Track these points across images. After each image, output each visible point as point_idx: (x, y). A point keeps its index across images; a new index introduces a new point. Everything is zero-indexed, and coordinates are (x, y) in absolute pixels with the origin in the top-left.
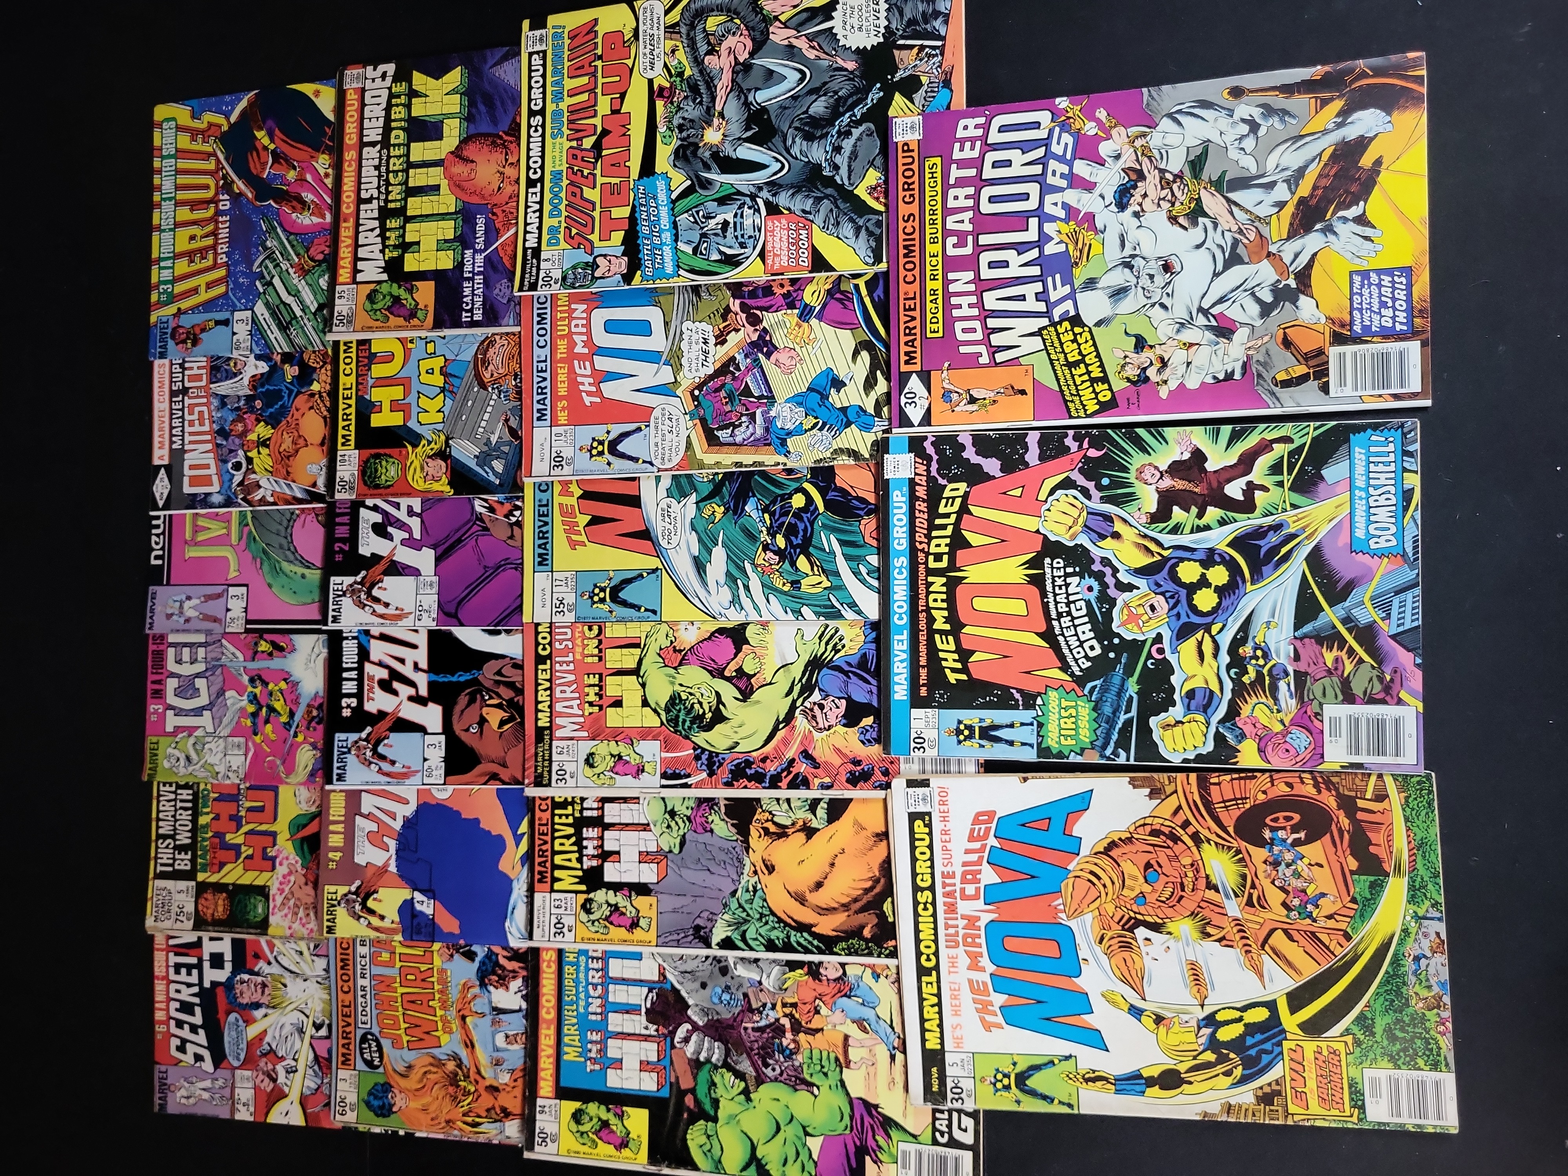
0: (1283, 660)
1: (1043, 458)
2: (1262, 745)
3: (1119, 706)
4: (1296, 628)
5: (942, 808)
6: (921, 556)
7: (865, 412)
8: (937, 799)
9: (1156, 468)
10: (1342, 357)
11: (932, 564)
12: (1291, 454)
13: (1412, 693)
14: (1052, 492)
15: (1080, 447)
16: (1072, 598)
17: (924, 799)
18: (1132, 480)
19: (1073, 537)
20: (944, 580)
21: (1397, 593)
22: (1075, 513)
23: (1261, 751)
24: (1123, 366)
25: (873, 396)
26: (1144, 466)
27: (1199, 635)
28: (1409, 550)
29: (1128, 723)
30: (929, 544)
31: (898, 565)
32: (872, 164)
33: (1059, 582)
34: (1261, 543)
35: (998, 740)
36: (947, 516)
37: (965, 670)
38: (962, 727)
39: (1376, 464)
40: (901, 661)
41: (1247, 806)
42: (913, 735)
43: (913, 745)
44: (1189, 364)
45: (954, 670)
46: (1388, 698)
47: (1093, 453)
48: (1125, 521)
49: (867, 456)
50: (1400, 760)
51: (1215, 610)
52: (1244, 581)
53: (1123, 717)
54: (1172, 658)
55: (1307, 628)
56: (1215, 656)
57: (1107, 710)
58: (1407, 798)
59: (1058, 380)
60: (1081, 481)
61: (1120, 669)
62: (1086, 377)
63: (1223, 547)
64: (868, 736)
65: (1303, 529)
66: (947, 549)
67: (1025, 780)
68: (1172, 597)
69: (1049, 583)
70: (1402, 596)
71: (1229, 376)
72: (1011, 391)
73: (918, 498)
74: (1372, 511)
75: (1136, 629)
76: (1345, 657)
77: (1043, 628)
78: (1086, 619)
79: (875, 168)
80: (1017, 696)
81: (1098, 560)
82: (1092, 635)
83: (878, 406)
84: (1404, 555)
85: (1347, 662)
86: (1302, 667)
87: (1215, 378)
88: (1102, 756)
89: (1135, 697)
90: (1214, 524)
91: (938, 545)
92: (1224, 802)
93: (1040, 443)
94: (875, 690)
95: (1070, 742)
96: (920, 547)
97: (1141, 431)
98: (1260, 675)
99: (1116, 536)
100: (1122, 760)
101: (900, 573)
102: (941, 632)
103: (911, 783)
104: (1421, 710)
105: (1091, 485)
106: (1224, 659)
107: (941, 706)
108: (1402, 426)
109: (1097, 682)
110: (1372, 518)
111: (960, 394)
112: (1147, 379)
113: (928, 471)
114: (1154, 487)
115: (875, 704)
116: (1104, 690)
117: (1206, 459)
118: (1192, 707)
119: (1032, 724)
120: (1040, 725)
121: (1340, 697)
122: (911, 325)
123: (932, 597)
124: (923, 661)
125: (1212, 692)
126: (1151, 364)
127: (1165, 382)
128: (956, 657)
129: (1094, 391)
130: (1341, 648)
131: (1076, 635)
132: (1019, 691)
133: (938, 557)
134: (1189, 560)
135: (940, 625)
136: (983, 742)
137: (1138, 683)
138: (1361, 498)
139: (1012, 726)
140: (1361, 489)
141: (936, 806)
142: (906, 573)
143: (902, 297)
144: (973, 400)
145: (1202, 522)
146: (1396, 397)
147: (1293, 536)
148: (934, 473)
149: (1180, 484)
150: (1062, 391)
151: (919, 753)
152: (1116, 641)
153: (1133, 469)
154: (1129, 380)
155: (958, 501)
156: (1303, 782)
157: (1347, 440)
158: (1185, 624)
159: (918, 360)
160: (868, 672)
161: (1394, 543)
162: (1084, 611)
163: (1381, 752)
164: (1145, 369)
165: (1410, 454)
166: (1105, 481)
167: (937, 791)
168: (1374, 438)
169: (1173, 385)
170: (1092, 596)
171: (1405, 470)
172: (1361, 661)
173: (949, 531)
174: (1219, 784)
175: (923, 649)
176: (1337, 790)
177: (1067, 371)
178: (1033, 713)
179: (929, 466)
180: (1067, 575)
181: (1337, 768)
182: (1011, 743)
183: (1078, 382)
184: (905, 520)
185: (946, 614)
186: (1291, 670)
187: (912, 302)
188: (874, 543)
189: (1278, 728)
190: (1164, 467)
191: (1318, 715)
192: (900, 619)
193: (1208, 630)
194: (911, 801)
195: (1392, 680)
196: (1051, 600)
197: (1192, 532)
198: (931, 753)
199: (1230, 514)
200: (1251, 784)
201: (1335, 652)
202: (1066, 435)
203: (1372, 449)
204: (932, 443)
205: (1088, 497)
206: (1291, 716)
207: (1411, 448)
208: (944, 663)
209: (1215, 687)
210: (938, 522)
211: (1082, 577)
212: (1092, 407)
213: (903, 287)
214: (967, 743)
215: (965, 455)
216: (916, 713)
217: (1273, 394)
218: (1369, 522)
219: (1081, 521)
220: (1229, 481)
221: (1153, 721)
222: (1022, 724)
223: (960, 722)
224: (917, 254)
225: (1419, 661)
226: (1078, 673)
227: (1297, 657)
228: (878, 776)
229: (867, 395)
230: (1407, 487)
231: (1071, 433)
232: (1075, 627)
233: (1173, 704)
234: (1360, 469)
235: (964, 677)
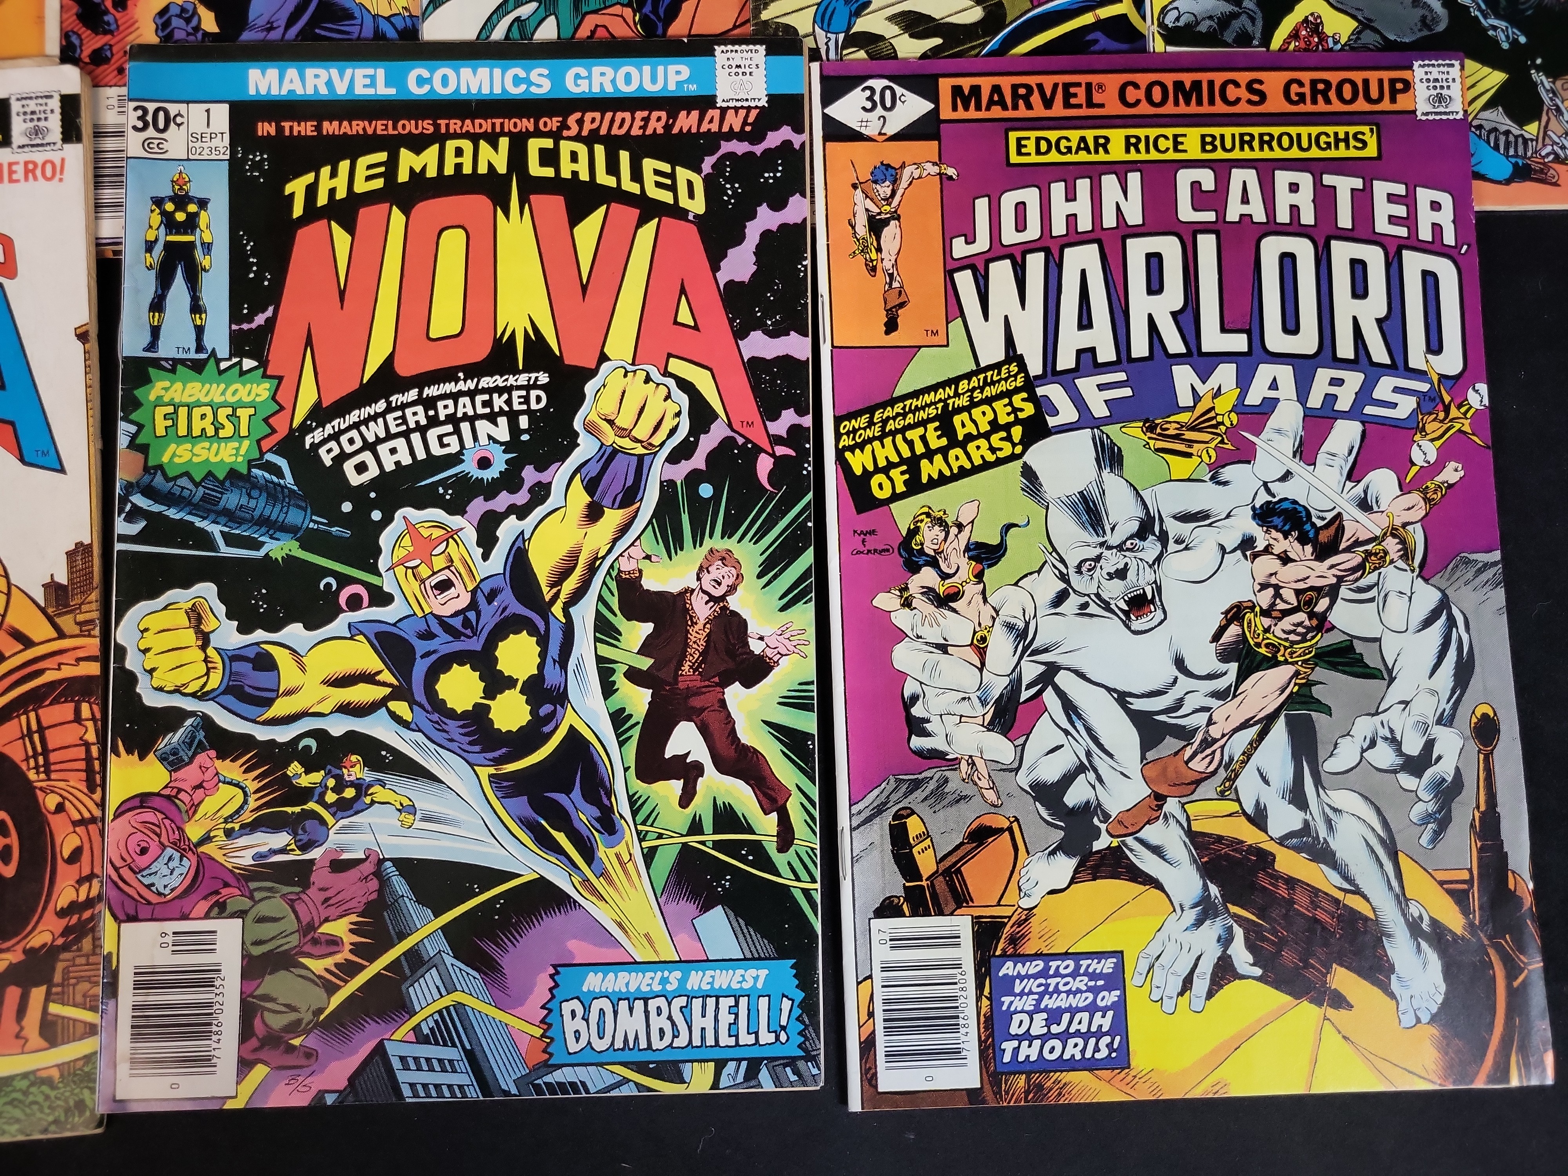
0: (334, 839)
1: (755, 366)
2: (157, 802)
3: (240, 522)
4: (399, 863)
5: (20, 169)
6: (553, 123)
7: (858, 13)
8: (39, 156)
9: (732, 589)
10: (952, 940)
11: (534, 146)
12: (757, 848)
13: (262, 1088)
14: (685, 385)
15: (777, 440)
16: (465, 427)
17: (37, 131)
18: (708, 543)
19: (591, 429)
20: (502, 169)
21: (471, 1056)
22: (643, 431)
23: (142, 800)
24: (941, 522)
25: (889, 30)
26: (737, 564)
27: (387, 676)
28: (557, 1076)
29: (205, 540)
30: (577, 138)
31: (534, 75)
32: (1365, 25)
33: (499, 402)
34: (576, 794)
35: (165, 280)
36: (637, 175)
37: (312, 213)
38: (192, 208)
39: (734, 1010)
40: (329, 84)
41: (32, 775)
42: (173, 109)
43: (151, 107)
44: (943, 648)
45: (311, 191)
46: (254, 1043)
47: (764, 465)
48: (624, 530)
49: (765, 15)
50: (123, 1069)
51: (438, 706)
52: (498, 762)
53: (215, 530)
54: (339, 625)
55: (400, 885)
56: (345, 709)
57: (232, 499)
58: (48, 1082)
59: (915, 394)
60: (708, 443)
61: (316, 522)
62: (920, 449)
63: (569, 719)
64: (176, 22)
65: (603, 874)
66: (566, 174)
67: (82, 337)
68: (467, 623)
69: (499, 381)
70: (464, 1065)
71: (917, 726)
72: (894, 301)
73: (673, 115)
74: (639, 1005)
75: (400, 553)
76: (339, 958)
77: (404, 369)
78: (421, 455)
79: (1357, 33)
80: (260, 319)
81: (544, 477)
82: (389, 467)
83: (868, 40)
84: (549, 1067)
85: (329, 962)
86: (321, 877)
87: (914, 698)
88: (129, 488)
89: (262, 553)
90: (616, 702)
91: (574, 157)
92: (41, 730)
93: (786, 360)
94: (275, 35)
95: (161, 426)
96: (572, 120)
97: (807, 558)
98: (305, 794)
99: (594, 514)
100: (121, 527)
101: (517, 81)
102: (392, 165)
103: (69, 104)
104: (230, 1105)
105: (698, 461)
106: (338, 726)
107: (235, 166)
108: (810, 1057)
109: (289, 479)
110: (623, 1006)
111: (889, 200)
112: (914, 569)
113: (731, 135)
114: (694, 584)
115: (246, 36)
116: (274, 493)
117: (748, 684)
118: (238, 666)
119: (200, 348)
120: (198, 367)
121: (257, 951)
122: (1036, 98)
123: (467, 145)
124: (330, 127)
125: (269, 703)
126: (944, 576)
127: (907, 604)
128: (341, 194)
129: (891, 465)
130: (357, 949)
131: (390, 437)
132: (271, 322)
133: (549, 157)
134: (543, 655)
135: (408, 161)
136: (159, 249)
137: (290, 559)
138: (664, 981)
139: (196, 308)
140: (683, 981)
141: (23, 157)
142: (517, 92)
143: (1095, 79)
144: (876, 226)
145: (619, 679)
146: (868, 1046)
147: (588, 853)
148: (726, 147)
149: (698, 635)
150: (892, 402)
151: (133, 118)
152: (376, 515)
153: (730, 544)
154: (913, 532)
155: (666, 197)
156: (80, 881)
157: (782, 954)
158: (412, 649)
159: (961, 114)
160: (314, 22)
161: (573, 1047)
162: (436, 451)
163: (139, 1032)
164: (933, 563)
165: (752, 1074)
166: (706, 490)
167: (56, 157)
168: (786, 1004)
169: (902, 619)
170: (469, 467)
171: (720, 1065)
172: (332, 989)
173: (604, 179)
174: (77, 719)
175: (357, 127)
176: (65, 948)
177: (932, 411)
178: (223, 351)
179: (741, 136)
180: (513, 417)
181: (109, 946)
182: (158, 305)
183: (910, 435)
184: (628, 90)
185: (432, 173)
186: (315, 854)
187: (1081, 99)
188: (584, 32)
189: (194, 832)
190: (734, 603)
191: (220, 910)
192: (421, 81)
193: (397, 694)
194: (32, 105)
195: (293, 1048)
196: (462, 386)
197: (600, 660)
198: (134, 144)
199: (636, 733)
200: (77, 782)
201: (349, 939)
202: (801, 412)
203: (763, 1002)
204: (787, 144)
205: (674, 458)
206: (218, 856)
207: (764, 1075)
208: (326, 171)
209: (281, 708)
210: (624, 157)
211: (508, 447)
212: (858, 461)
213: (1113, 81)
214: (156, 219)
215: (763, 210)
216: (221, 114)
217: (879, 810)
218: (615, 1000)
219: (626, 443)
220: (704, 730)
221: (207, 590)
222: (200, 330)
223: (203, 204)
224: (1183, 109)
225: (330, 1099)
226: (308, 440)
227: (339, 866)
228: (92, 42)
229: (891, 19)
230: (686, 1068)
231: (807, 421)
232: (406, 434)
233: (243, 629)
234: (723, 979)
235: (298, 210)
